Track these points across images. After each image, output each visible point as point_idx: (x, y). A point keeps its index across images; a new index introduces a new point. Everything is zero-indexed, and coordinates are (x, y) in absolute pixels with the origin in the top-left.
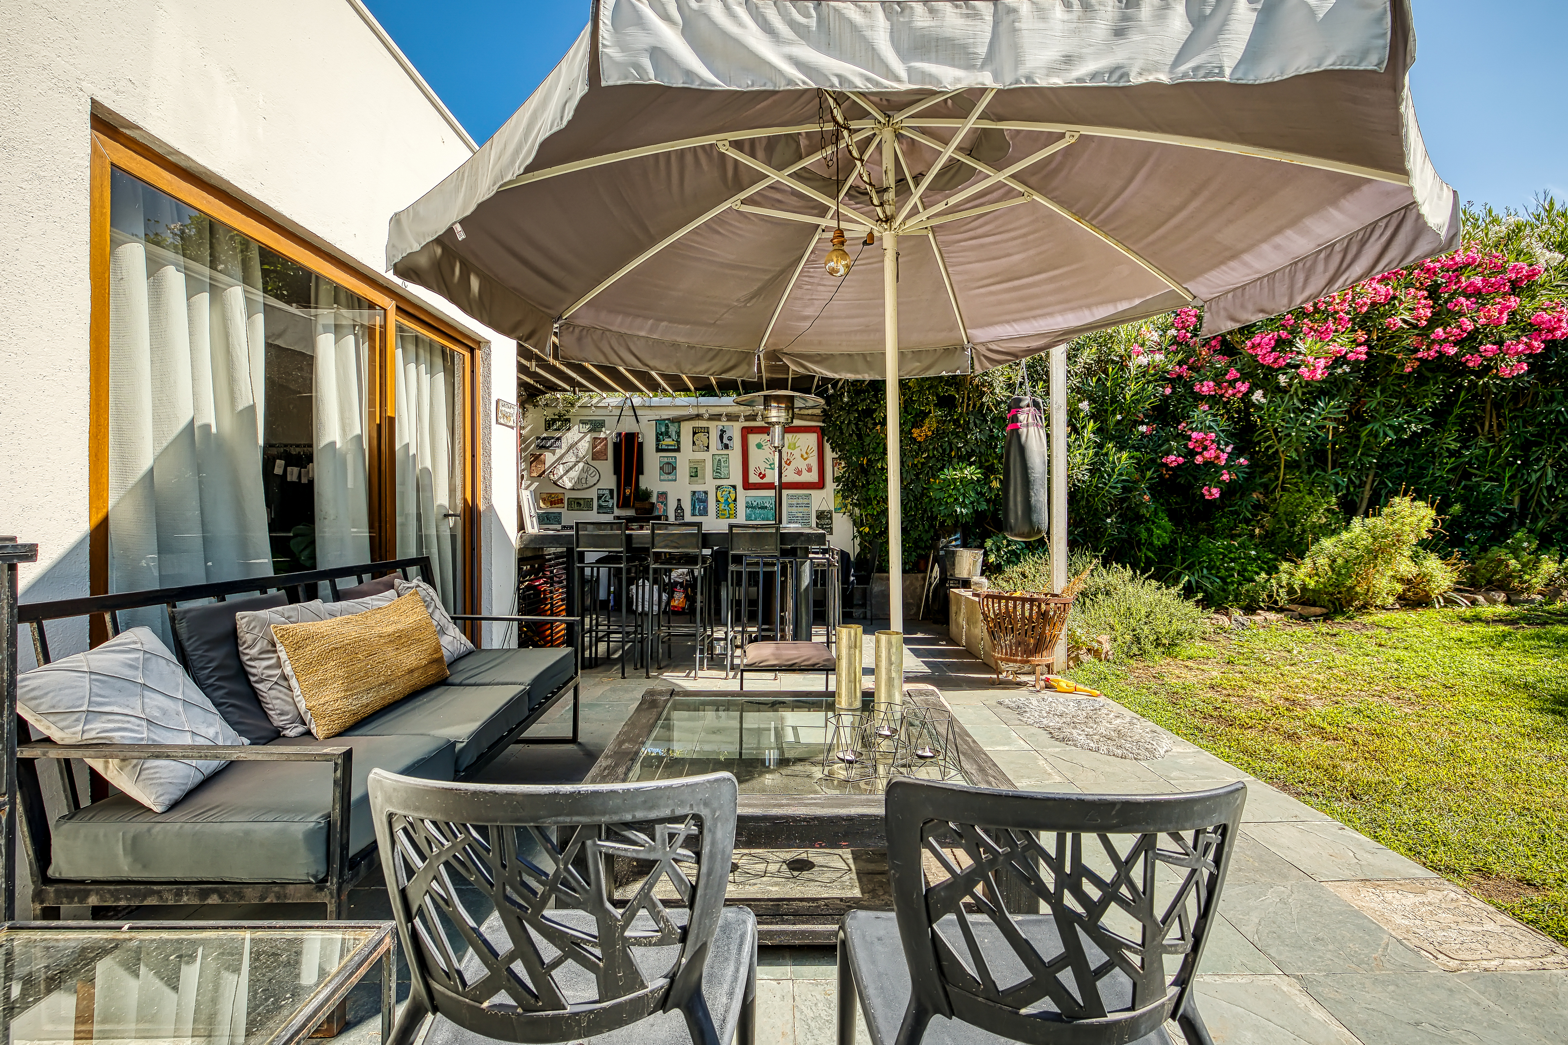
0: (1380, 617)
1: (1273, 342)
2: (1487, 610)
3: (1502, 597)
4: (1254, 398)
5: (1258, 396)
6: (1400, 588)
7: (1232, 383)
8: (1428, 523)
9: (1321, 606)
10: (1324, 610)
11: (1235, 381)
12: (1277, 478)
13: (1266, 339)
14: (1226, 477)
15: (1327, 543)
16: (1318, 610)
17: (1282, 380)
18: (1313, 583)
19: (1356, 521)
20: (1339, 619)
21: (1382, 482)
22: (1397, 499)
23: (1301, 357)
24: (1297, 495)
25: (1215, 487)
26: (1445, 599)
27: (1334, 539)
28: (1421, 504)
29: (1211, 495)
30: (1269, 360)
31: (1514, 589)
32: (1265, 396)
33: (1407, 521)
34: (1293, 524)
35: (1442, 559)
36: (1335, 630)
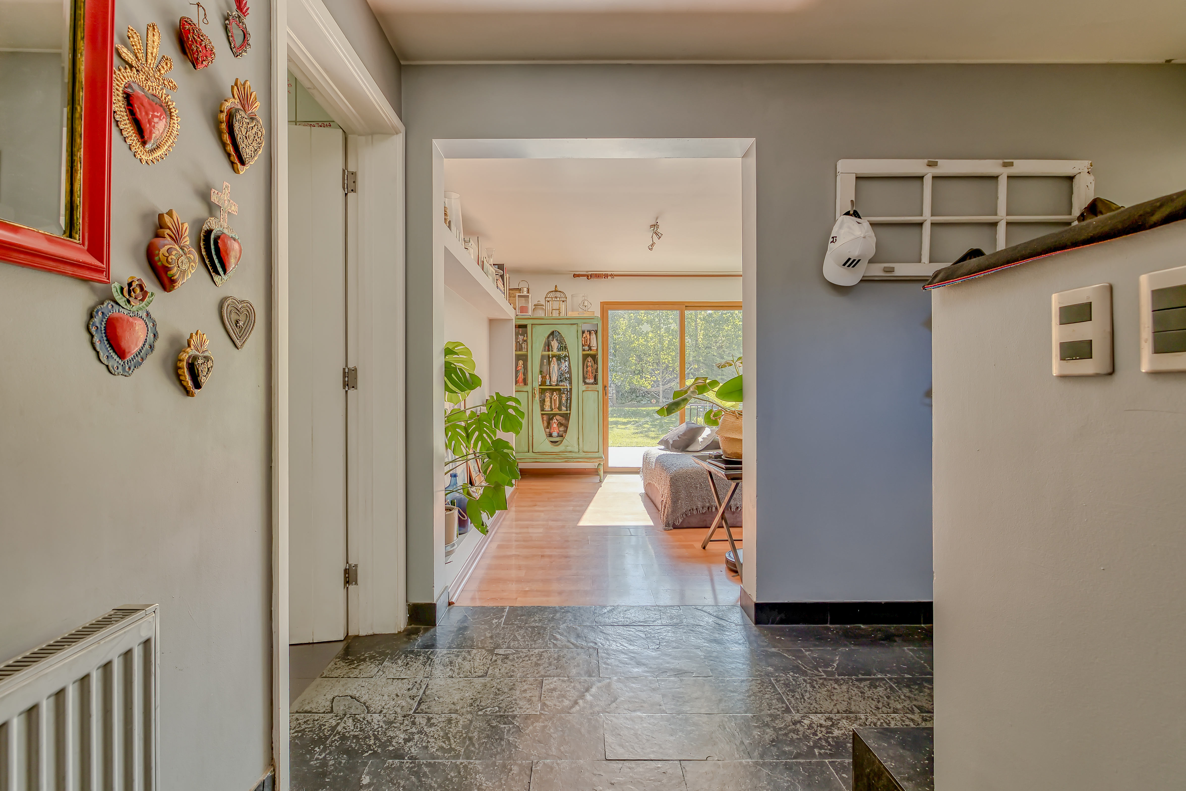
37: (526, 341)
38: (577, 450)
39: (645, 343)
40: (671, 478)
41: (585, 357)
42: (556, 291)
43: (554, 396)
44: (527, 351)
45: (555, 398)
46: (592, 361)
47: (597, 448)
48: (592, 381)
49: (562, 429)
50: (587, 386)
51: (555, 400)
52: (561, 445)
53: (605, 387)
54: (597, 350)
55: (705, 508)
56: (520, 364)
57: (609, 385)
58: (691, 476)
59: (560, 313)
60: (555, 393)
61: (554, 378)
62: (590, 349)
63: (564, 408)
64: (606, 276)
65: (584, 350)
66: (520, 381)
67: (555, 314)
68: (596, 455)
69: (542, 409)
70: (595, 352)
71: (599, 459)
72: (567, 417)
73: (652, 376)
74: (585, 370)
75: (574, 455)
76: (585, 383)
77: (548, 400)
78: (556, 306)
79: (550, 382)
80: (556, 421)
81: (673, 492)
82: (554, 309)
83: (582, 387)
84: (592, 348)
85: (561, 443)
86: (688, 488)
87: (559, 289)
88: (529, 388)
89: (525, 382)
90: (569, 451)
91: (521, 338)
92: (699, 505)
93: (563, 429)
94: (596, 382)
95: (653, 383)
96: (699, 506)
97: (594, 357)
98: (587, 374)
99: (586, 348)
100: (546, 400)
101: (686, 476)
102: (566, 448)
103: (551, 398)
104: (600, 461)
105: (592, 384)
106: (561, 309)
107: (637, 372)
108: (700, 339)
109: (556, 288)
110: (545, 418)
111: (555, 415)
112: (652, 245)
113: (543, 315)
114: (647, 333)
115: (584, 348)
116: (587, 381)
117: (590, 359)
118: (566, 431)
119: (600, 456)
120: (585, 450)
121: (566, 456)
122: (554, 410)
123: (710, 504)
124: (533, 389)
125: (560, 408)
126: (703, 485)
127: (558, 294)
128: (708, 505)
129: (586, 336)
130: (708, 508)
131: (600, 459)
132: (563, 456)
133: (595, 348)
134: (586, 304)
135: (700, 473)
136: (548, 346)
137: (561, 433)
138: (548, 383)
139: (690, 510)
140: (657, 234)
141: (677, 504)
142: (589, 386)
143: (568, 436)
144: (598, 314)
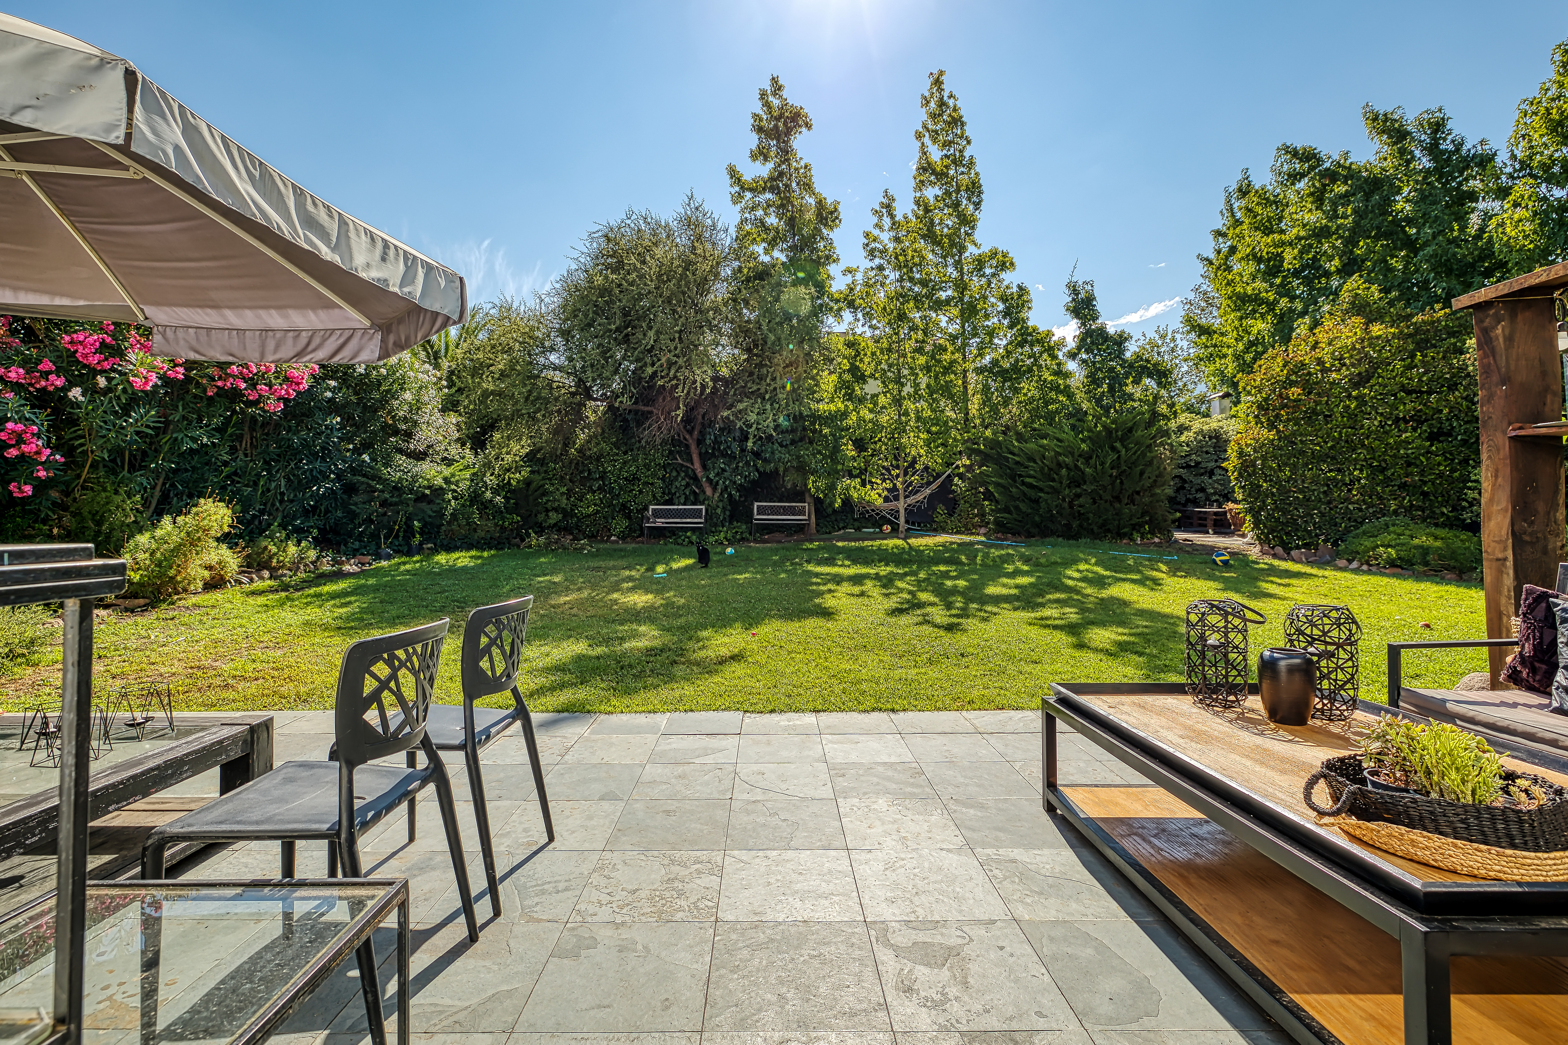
0: (193, 600)
1: (97, 344)
2: (259, 585)
3: (266, 574)
4: (70, 395)
5: (76, 393)
6: (207, 574)
7: (46, 375)
8: (228, 520)
9: (143, 597)
10: (147, 601)
11: (50, 372)
12: (79, 476)
13: (90, 339)
14: (42, 474)
15: (143, 539)
16: (142, 601)
17: (102, 382)
18: (138, 577)
19: (167, 520)
20: (164, 606)
21: (173, 485)
22: (202, 501)
23: (131, 367)
24: (103, 495)
25: (25, 484)
26: (236, 581)
27: (148, 535)
28: (221, 504)
29: (22, 492)
30: (94, 360)
31: (274, 568)
32: (83, 394)
33: (213, 518)
34: (99, 523)
35: (231, 548)
36: (171, 614)
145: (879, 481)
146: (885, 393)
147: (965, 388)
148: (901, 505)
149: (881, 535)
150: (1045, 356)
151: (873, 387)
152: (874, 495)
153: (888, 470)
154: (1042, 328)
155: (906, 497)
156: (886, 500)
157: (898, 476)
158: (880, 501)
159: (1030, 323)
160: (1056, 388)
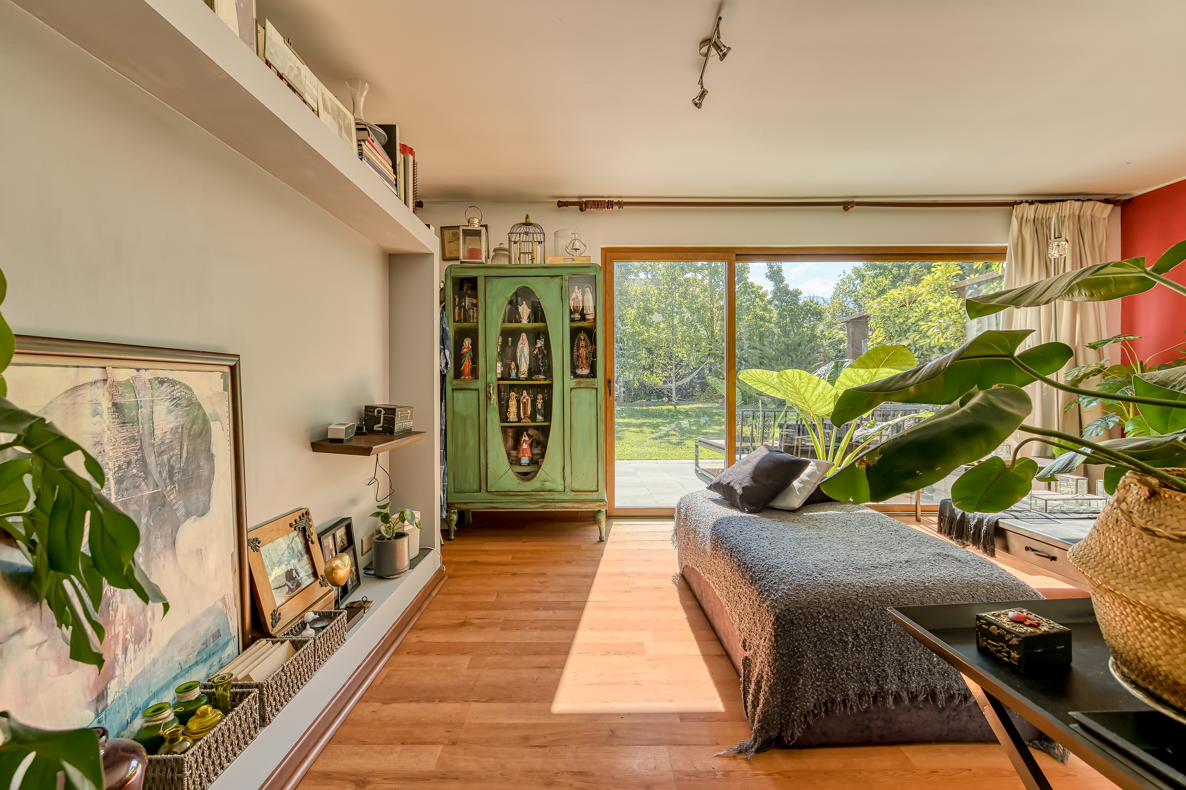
37: (476, 305)
38: (561, 488)
39: (656, 335)
40: (777, 618)
41: (575, 333)
42: (528, 224)
43: (524, 398)
44: (477, 322)
45: (525, 400)
46: (587, 338)
47: (595, 484)
48: (586, 371)
49: (536, 451)
50: (578, 380)
51: (525, 404)
52: (535, 479)
53: (609, 383)
54: (595, 319)
55: (865, 698)
56: (467, 343)
57: (615, 379)
58: (832, 611)
59: (533, 259)
60: (525, 393)
61: (524, 367)
62: (583, 318)
63: (539, 417)
64: (610, 204)
65: (572, 320)
66: (466, 372)
67: (526, 260)
68: (594, 496)
69: (504, 417)
70: (592, 324)
71: (598, 504)
72: (545, 431)
73: (663, 372)
74: (575, 354)
75: (556, 496)
76: (575, 375)
77: (513, 403)
78: (526, 248)
79: (517, 374)
80: (527, 438)
81: (783, 655)
82: (524, 253)
83: (569, 382)
84: (588, 317)
85: (535, 475)
86: (821, 644)
87: (532, 220)
88: (480, 384)
89: (474, 372)
90: (548, 488)
91: (468, 301)
92: (853, 688)
93: (539, 452)
94: (593, 374)
95: (664, 379)
96: (850, 692)
97: (591, 333)
98: (578, 360)
99: (577, 316)
100: (510, 403)
101: (819, 613)
102: (543, 484)
103: (518, 402)
104: (600, 506)
105: (586, 377)
106: (535, 252)
107: (647, 367)
108: (717, 331)
109: (527, 218)
110: (510, 433)
111: (525, 429)
112: (703, 94)
113: (507, 263)
114: (659, 323)
115: (572, 316)
116: (579, 372)
117: (582, 336)
118: (543, 455)
119: (600, 497)
120: (576, 487)
121: (543, 497)
122: (523, 421)
123: (881, 687)
124: (487, 386)
125: (533, 418)
126: (861, 636)
127: (531, 229)
128: (873, 688)
129: (577, 297)
130: (875, 698)
131: (600, 503)
132: (538, 497)
133: (591, 317)
134: (577, 245)
135: (854, 604)
136: (513, 315)
137: (535, 457)
138: (513, 374)
139: (825, 704)
140: (718, 47)
141: (790, 685)
142: (581, 380)
143: (546, 464)
144: (597, 260)
145: (660, 372)
146: (664, 322)
147: (712, 317)
148: (673, 386)
149: (662, 403)
150: (758, 300)
151: (657, 317)
152: (658, 380)
153: (665, 365)
154: (756, 284)
155: (676, 381)
156: (665, 382)
157: (671, 369)
158: (661, 384)
159: (749, 280)
160: (763, 319)
